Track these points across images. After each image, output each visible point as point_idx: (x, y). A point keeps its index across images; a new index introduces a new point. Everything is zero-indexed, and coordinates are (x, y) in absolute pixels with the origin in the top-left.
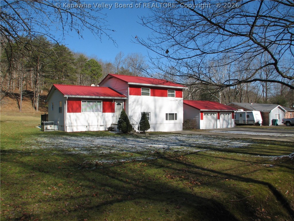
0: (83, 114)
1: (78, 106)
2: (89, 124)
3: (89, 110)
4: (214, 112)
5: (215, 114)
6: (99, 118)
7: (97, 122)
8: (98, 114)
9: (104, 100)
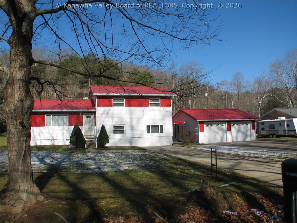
0: (46, 128)
1: (41, 120)
2: (53, 138)
3: (54, 123)
4: (222, 123)
5: (224, 125)
6: (65, 132)
7: (62, 136)
8: (64, 128)
9: (70, 113)
